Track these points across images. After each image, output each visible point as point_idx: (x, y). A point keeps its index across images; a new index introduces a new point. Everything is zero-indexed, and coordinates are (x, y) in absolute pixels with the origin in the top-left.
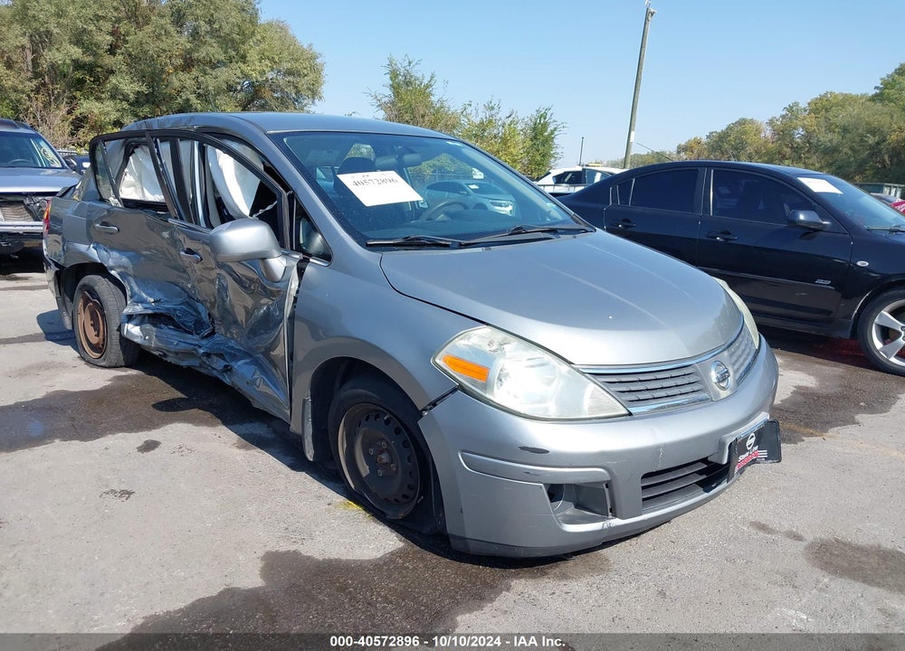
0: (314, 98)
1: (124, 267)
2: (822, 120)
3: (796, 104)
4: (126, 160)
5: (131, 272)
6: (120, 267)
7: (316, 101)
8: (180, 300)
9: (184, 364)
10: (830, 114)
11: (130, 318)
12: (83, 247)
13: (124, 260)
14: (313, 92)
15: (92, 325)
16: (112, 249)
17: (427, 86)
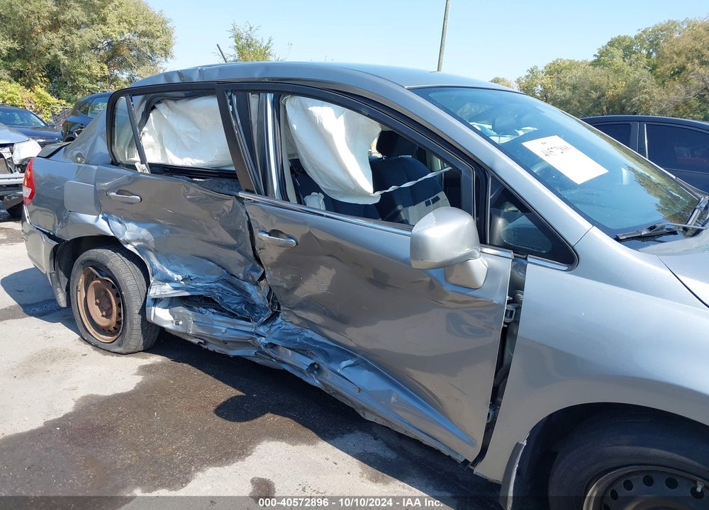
0: (166, 57)
1: (143, 240)
2: (555, 79)
3: (536, 67)
4: (146, 116)
5: (152, 245)
6: (138, 240)
7: (169, 59)
8: (214, 277)
9: (233, 353)
10: (561, 76)
11: (156, 301)
12: (90, 219)
13: (144, 233)
14: (165, 51)
15: (97, 304)
16: (128, 220)
17: (267, 48)
